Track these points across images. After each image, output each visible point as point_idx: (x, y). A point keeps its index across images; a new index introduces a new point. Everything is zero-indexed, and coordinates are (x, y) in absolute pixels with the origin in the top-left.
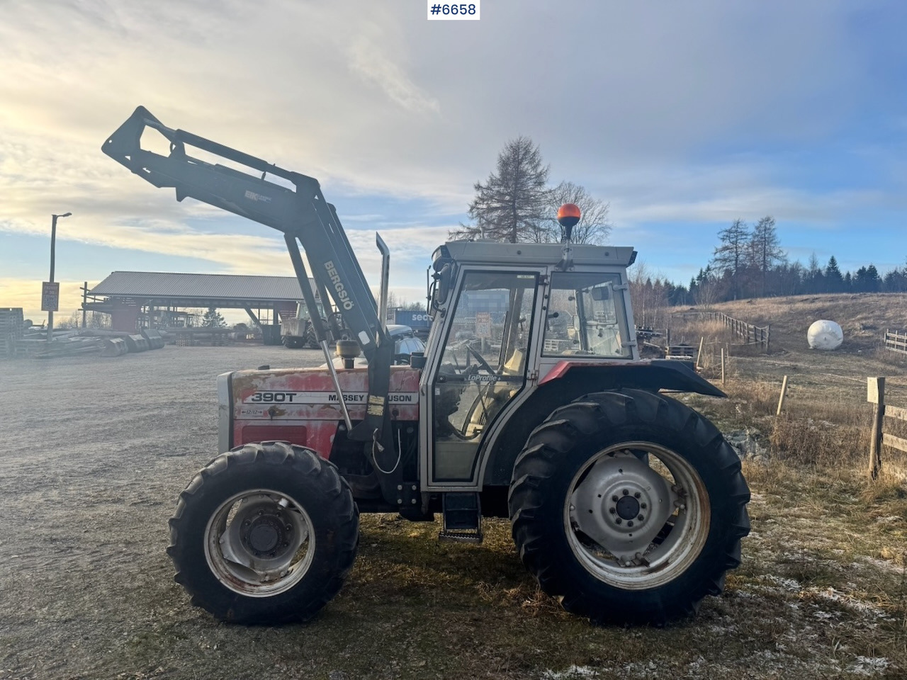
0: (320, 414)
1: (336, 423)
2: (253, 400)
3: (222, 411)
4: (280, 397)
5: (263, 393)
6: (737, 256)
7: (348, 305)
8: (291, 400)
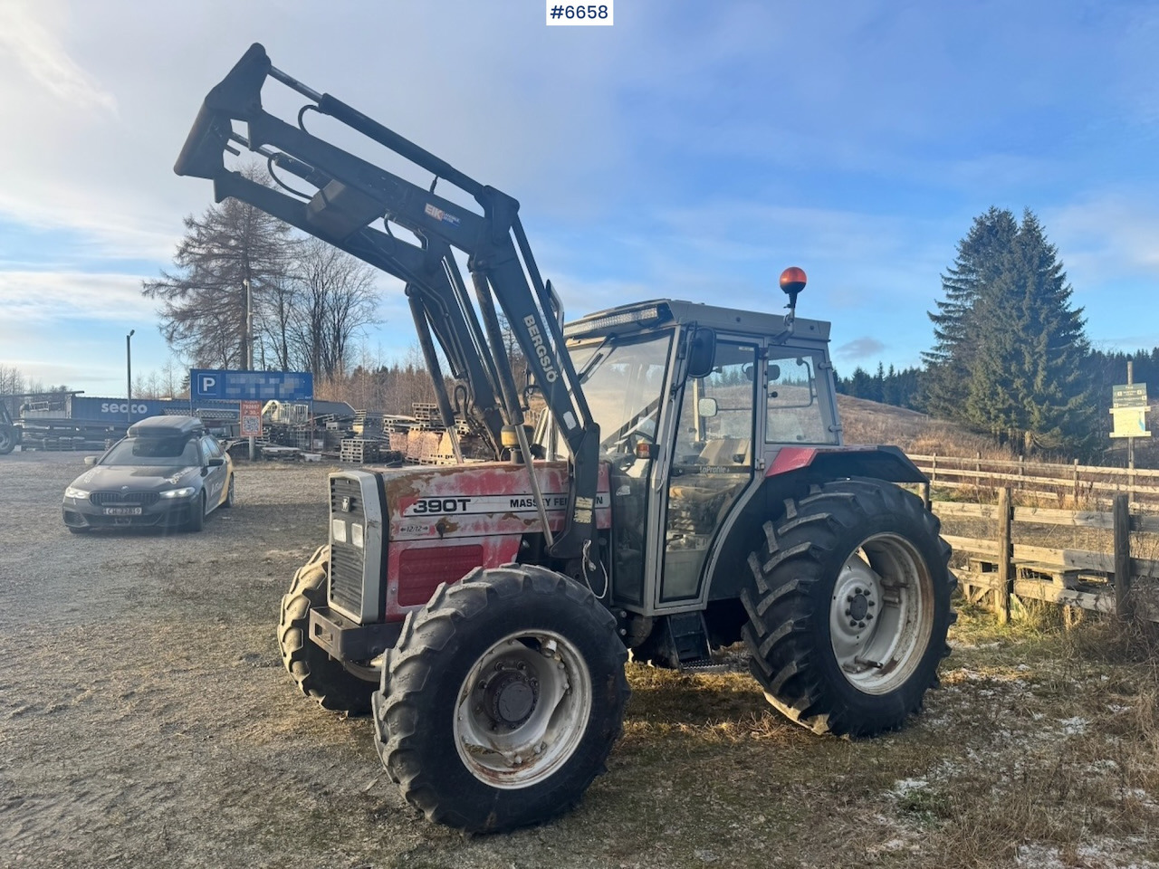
0: (500, 527)
1: (519, 538)
2: (415, 510)
3: (371, 529)
4: (450, 506)
5: (427, 500)
7: (551, 376)
8: (464, 509)
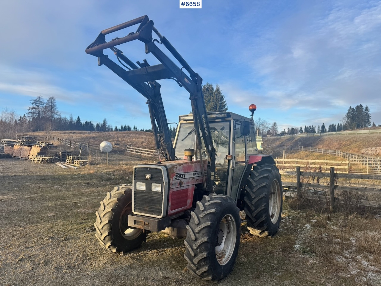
0: (191, 182)
1: (195, 186)
2: (175, 178)
3: (166, 185)
4: (182, 176)
5: (177, 174)
6: (39, 112)
7: (207, 134)
8: (185, 177)
